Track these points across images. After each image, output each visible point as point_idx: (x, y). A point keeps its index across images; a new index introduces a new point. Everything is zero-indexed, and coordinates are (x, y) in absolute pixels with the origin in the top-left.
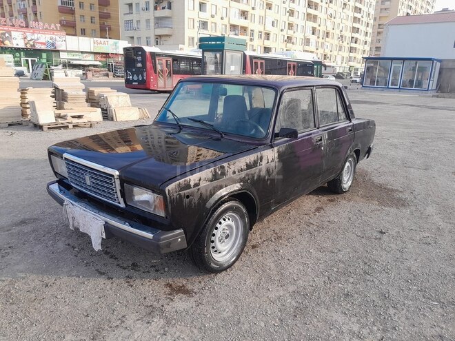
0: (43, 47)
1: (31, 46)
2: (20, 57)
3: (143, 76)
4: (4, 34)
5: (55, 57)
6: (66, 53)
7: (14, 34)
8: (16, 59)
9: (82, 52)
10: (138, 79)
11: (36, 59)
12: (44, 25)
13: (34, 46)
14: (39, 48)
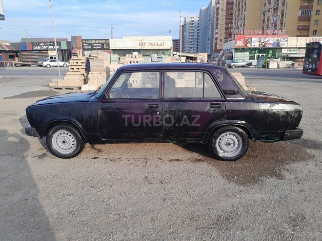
0: (271, 46)
1: (263, 46)
2: (255, 54)
3: (316, 65)
4: (248, 40)
5: (278, 52)
6: (286, 50)
7: (254, 39)
8: (252, 55)
9: (299, 48)
10: (312, 67)
11: (265, 54)
12: (274, 32)
13: (265, 46)
14: (268, 47)
